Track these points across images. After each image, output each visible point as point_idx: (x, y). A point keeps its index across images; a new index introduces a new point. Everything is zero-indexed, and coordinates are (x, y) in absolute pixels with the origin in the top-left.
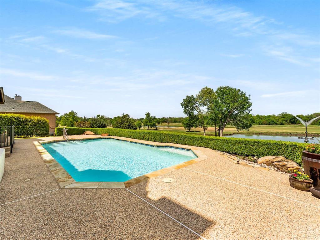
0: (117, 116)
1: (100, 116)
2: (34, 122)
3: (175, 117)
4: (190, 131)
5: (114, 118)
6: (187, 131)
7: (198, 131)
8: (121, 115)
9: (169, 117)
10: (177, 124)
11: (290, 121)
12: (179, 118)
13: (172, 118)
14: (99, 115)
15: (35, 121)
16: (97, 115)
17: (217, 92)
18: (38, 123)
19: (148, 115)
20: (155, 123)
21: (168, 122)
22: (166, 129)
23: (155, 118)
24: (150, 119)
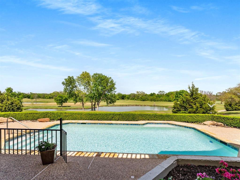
3: (38, 93)
4: (63, 106)
6: (59, 107)
7: (69, 106)
9: (31, 93)
10: (41, 100)
11: (122, 98)
12: (43, 94)
13: (34, 94)
17: (93, 77)
19: (9, 90)
20: (20, 99)
21: (30, 97)
22: (34, 105)
23: (20, 94)
24: (12, 94)
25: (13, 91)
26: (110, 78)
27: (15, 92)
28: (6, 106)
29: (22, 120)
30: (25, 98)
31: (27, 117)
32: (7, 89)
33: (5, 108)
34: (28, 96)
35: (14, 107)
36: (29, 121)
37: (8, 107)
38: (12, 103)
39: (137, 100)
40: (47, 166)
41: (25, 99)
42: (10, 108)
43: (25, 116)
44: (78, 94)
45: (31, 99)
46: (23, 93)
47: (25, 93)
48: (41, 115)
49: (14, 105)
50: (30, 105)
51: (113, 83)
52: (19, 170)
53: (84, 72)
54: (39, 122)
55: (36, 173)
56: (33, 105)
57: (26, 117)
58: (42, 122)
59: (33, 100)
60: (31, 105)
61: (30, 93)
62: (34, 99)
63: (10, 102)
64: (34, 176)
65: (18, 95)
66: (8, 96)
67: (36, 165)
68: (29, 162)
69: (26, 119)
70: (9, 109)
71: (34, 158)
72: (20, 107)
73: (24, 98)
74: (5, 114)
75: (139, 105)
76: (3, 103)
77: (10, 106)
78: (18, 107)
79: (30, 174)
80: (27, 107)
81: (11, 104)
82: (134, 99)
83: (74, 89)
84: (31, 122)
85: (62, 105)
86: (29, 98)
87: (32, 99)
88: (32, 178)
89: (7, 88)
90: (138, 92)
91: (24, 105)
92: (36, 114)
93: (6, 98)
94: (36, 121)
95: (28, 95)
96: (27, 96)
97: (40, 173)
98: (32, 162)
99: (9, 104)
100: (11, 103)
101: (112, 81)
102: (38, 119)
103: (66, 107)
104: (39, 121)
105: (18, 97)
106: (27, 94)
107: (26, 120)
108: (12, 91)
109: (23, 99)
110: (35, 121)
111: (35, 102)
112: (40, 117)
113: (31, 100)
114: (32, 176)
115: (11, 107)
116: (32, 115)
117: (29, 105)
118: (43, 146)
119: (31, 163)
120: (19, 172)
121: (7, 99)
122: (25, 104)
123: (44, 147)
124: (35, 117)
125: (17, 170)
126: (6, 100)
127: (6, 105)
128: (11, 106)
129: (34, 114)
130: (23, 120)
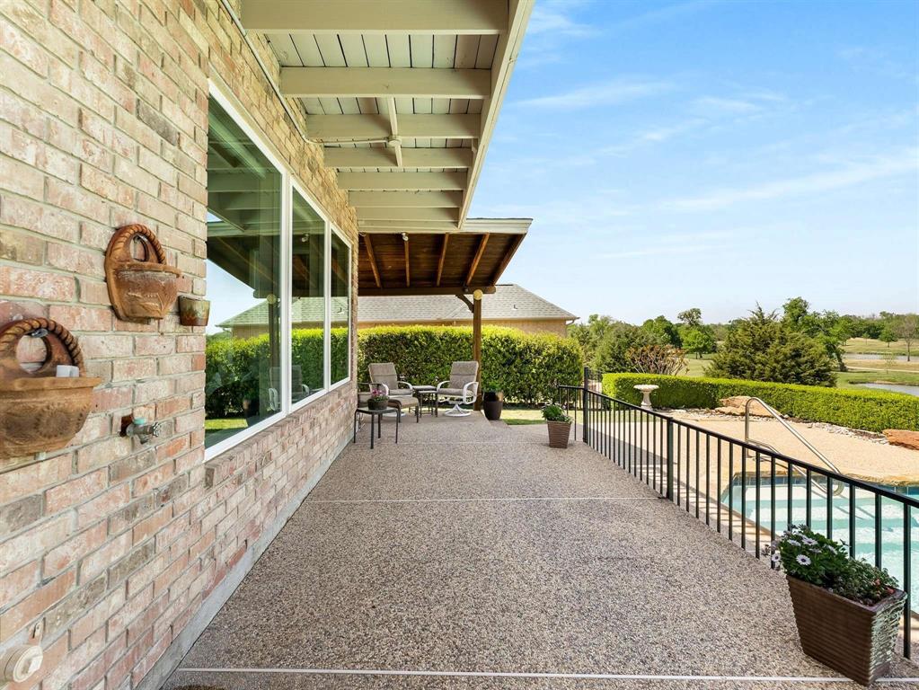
0: (654, 318)
1: (599, 319)
2: (549, 355)
5: (645, 324)
8: (747, 316)
9: (883, 314)
13: (898, 317)
14: (596, 316)
15: (551, 351)
16: (591, 317)
18: (561, 358)
19: (797, 309)
20: (835, 339)
21: (880, 334)
22: (896, 366)
23: (832, 321)
24: (804, 323)
25: (810, 311)
27: (816, 314)
28: (777, 362)
29: (816, 421)
30: (859, 334)
31: (838, 413)
32: (790, 305)
33: (773, 370)
34: (872, 330)
35: (803, 367)
36: (843, 429)
37: (784, 366)
38: (797, 354)
40: (824, 675)
41: (857, 339)
42: (790, 371)
43: (825, 403)
45: (882, 340)
46: (848, 319)
47: (857, 315)
48: (902, 412)
49: (803, 359)
50: (876, 366)
52: (707, 603)
54: (891, 443)
55: (759, 665)
57: (831, 412)
58: (906, 446)
59: (892, 344)
60: (882, 366)
61: (878, 316)
62: (901, 342)
63: (788, 349)
64: (744, 672)
65: (825, 322)
66: (783, 329)
67: (772, 627)
68: (754, 594)
69: (832, 421)
70: (787, 373)
71: (777, 592)
72: (825, 371)
73: (854, 337)
74: (758, 389)
76: (768, 350)
77: (788, 363)
78: (817, 369)
79: (733, 651)
80: (861, 374)
81: (793, 357)
84: (850, 433)
86: (875, 336)
87: (888, 341)
88: (733, 674)
89: (789, 302)
91: (851, 364)
92: (880, 403)
93: (778, 335)
94: (875, 436)
95: (871, 322)
96: (868, 330)
97: (774, 678)
98: (765, 604)
99: (785, 355)
100: (793, 354)
102: (886, 431)
104: (893, 439)
105: (827, 333)
106: (868, 319)
107: (832, 424)
108: (805, 312)
109: (848, 342)
110: (869, 436)
111: (904, 355)
112: (901, 420)
113: (887, 344)
114: (734, 666)
115: (793, 366)
116: (857, 403)
117: (872, 367)
118: (804, 554)
119: (760, 605)
120: (702, 608)
121: (782, 338)
122: (854, 361)
123: (808, 562)
124: (871, 419)
125: (698, 598)
126: (777, 341)
127: (775, 359)
128: (793, 363)
129: (869, 403)
130: (820, 422)
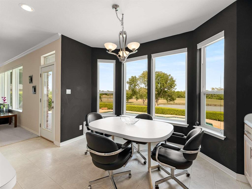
26: (170, 75)
39: (211, 99)
44: (139, 91)
51: (173, 80)
53: (145, 72)
56: (108, 100)
75: (212, 104)
82: (208, 97)
83: (136, 86)
85: (128, 101)
90: (213, 89)
101: (172, 78)
103: (131, 103)
122: (103, 99)
